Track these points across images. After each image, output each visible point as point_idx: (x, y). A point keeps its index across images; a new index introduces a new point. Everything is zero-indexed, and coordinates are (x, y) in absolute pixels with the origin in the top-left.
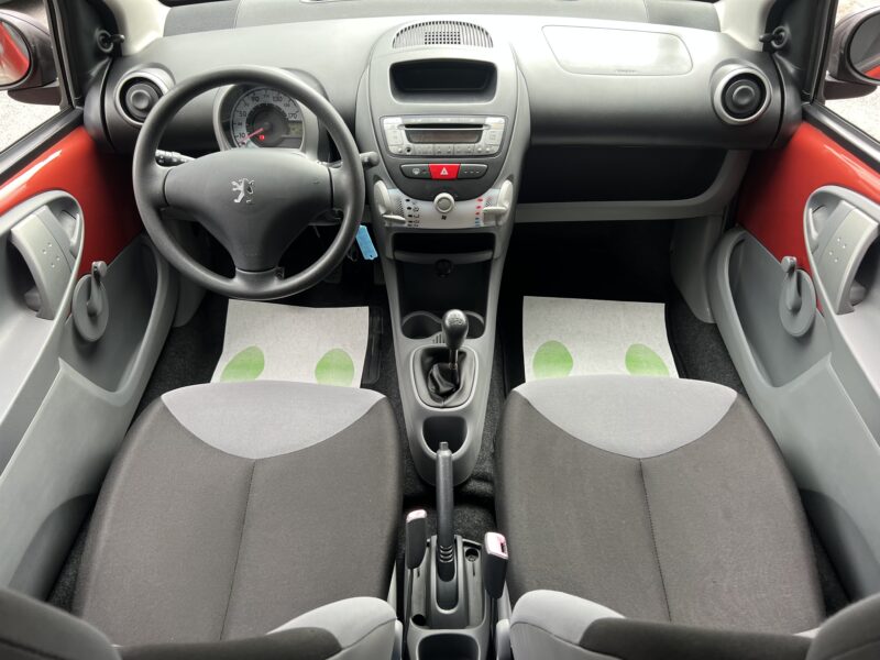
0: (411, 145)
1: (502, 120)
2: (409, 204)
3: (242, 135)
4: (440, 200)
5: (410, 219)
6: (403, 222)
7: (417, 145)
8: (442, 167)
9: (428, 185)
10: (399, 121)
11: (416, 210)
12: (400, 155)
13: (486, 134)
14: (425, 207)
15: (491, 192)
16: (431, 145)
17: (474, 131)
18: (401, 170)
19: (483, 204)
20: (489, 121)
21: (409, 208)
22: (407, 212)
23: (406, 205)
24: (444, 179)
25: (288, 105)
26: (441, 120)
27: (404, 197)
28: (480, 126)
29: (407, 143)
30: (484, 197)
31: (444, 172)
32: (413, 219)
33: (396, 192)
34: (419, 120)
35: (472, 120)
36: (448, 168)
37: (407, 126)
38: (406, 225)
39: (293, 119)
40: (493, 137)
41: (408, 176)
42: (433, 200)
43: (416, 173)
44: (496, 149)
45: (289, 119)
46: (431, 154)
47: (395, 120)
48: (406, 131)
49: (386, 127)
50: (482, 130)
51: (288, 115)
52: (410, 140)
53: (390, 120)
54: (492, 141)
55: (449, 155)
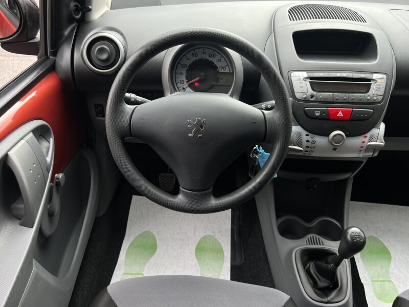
0: (315, 93)
1: (385, 76)
2: (309, 138)
3: (182, 82)
4: (335, 136)
5: (307, 149)
6: (300, 151)
7: (318, 93)
8: (339, 111)
9: (326, 124)
10: (305, 74)
11: (313, 142)
12: (305, 100)
13: (373, 87)
14: (321, 141)
15: (374, 131)
16: (331, 94)
17: (364, 84)
18: (304, 111)
19: (366, 140)
20: (375, 76)
21: (308, 141)
22: (305, 144)
23: (305, 138)
24: (340, 119)
25: (219, 60)
26: (339, 75)
27: (304, 133)
28: (369, 80)
29: (311, 91)
30: (368, 135)
31: (340, 114)
32: (309, 149)
33: (298, 129)
34: (321, 74)
35: (363, 76)
36: (343, 112)
37: (311, 78)
38: (300, 154)
39: (222, 71)
40: (379, 89)
41: (310, 116)
42: (328, 135)
43: (317, 114)
44: (380, 98)
45: (220, 71)
46: (330, 101)
47: (301, 73)
48: (310, 82)
49: (293, 79)
50: (371, 84)
51: (219, 68)
52: (313, 89)
53: (297, 73)
54: (378, 92)
55: (344, 101)
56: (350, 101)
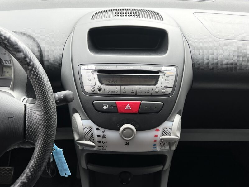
0: (102, 86)
1: (174, 69)
2: (99, 133)
4: (124, 130)
5: (99, 144)
6: (93, 147)
7: (106, 87)
8: (127, 103)
9: (115, 118)
10: (93, 67)
11: (105, 137)
12: (93, 94)
13: (162, 79)
14: (112, 135)
15: (166, 124)
16: (118, 87)
17: (152, 76)
18: (93, 104)
19: (159, 133)
20: (163, 69)
21: (99, 136)
22: (96, 139)
23: (96, 133)
24: (128, 113)
27: (95, 127)
28: (157, 72)
29: (98, 84)
30: (161, 128)
31: (128, 107)
32: (101, 144)
33: (88, 123)
36: (130, 104)
37: (99, 71)
38: (95, 149)
39: (8, 64)
40: (167, 81)
41: (99, 109)
42: (118, 129)
43: (105, 107)
44: (170, 90)
45: (5, 65)
46: (117, 94)
47: (89, 67)
48: (98, 75)
49: (82, 72)
50: (159, 76)
51: (4, 62)
52: (101, 82)
53: (86, 67)
54: (166, 84)
55: (132, 94)
56: (138, 94)
